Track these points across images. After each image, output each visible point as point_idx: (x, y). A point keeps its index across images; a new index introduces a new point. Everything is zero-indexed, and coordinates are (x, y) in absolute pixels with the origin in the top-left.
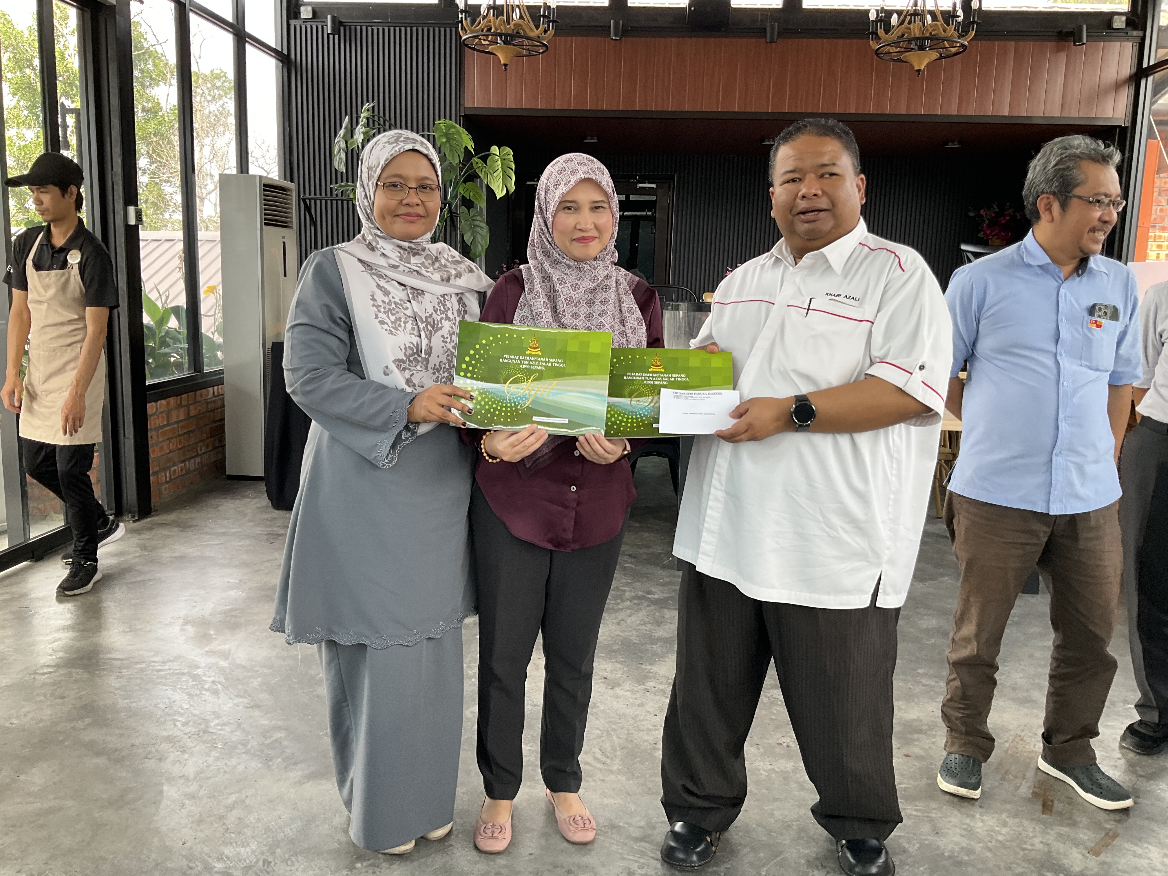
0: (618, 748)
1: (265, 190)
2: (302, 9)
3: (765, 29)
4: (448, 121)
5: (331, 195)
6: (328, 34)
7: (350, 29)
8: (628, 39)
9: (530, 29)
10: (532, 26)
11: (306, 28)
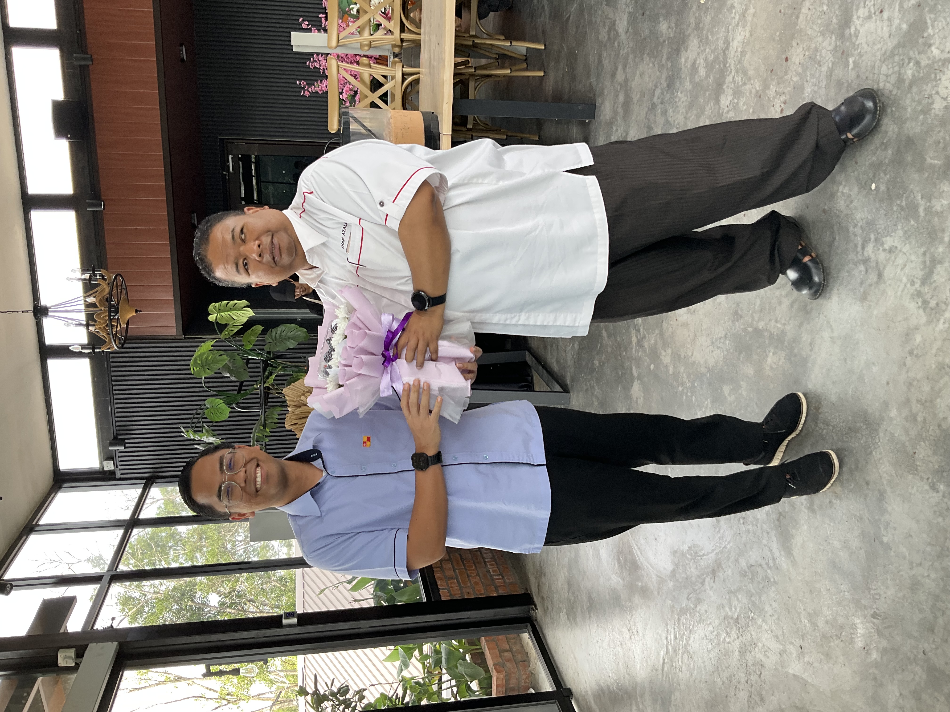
2: (106, 469)
3: (80, 66)
4: (192, 362)
6: (125, 448)
7: (119, 430)
8: (102, 193)
9: (103, 290)
10: (99, 288)
11: (122, 465)
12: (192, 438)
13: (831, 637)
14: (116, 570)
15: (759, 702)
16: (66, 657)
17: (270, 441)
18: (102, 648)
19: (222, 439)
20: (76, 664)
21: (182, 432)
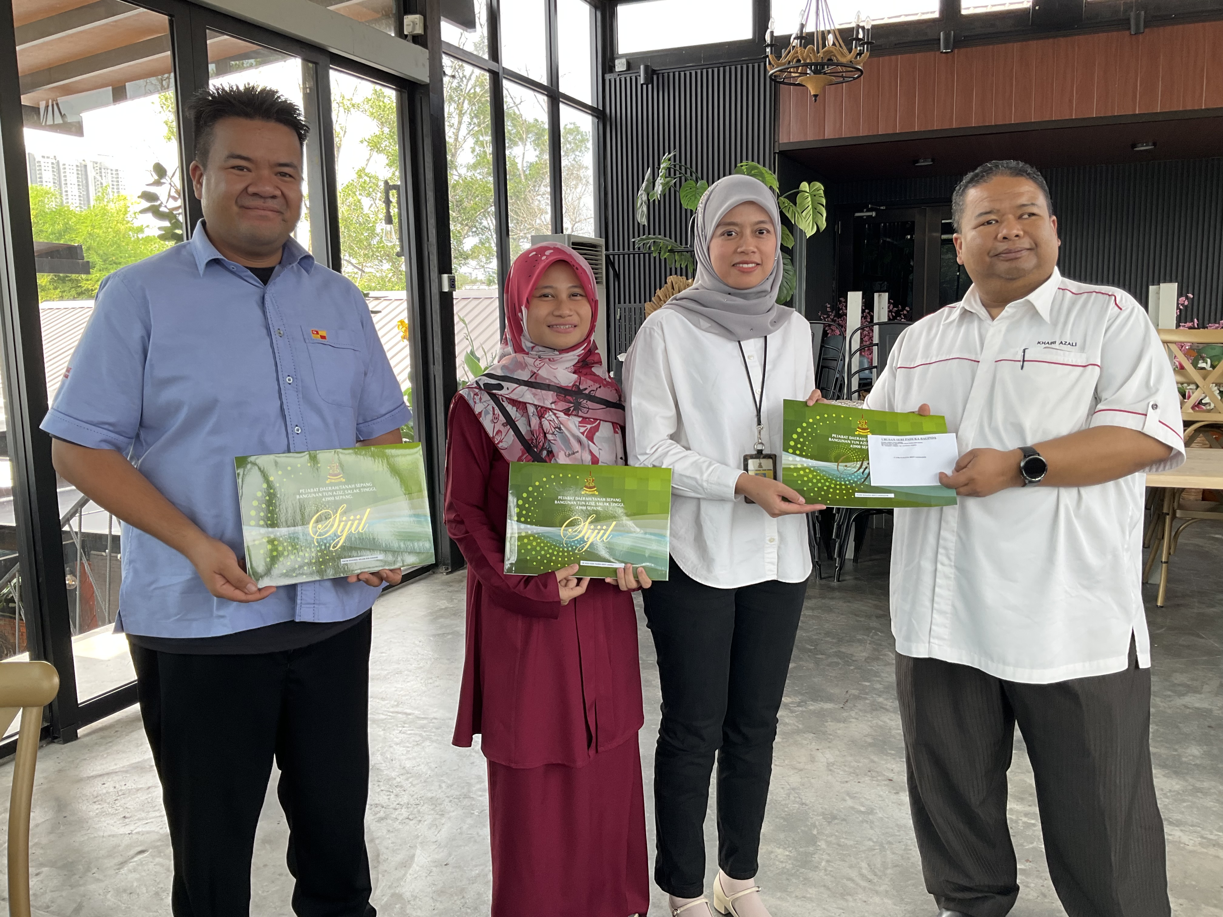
2: (617, 62)
3: (1128, 20)
4: (752, 163)
5: (634, 249)
6: (642, 85)
7: (663, 76)
8: (962, 50)
9: (843, 55)
10: (845, 50)
11: (620, 80)
12: (662, 166)
13: (463, 897)
14: (505, 78)
15: (378, 816)
16: (414, 24)
17: (655, 258)
18: (424, 65)
19: (659, 202)
20: (406, 36)
21: (669, 153)
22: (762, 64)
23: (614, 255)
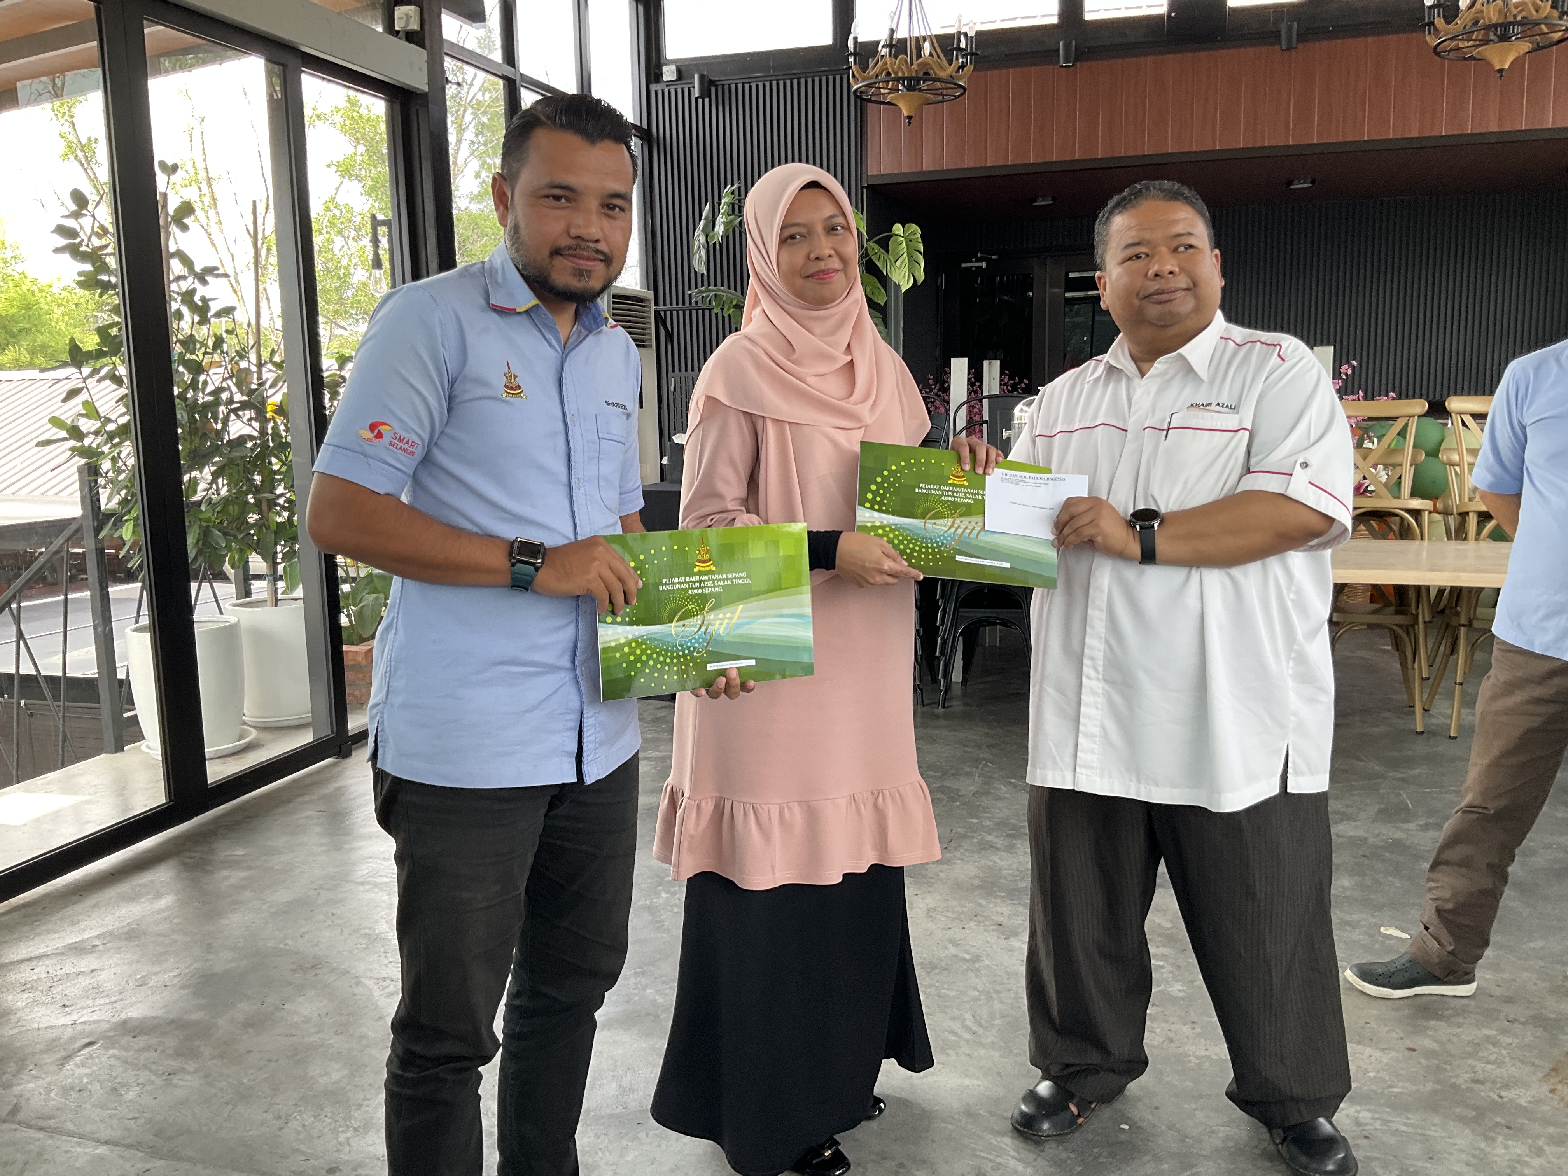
0: (997, 1015)
1: (614, 302)
2: (665, 69)
3: (1279, 32)
5: (690, 303)
6: (697, 99)
7: (723, 89)
8: (1085, 63)
10: (945, 63)
11: (670, 93)
12: (723, 201)
14: (522, 85)
16: (408, 17)
18: (420, 69)
20: (398, 32)
21: (732, 185)
22: (845, 76)
23: (665, 311)
